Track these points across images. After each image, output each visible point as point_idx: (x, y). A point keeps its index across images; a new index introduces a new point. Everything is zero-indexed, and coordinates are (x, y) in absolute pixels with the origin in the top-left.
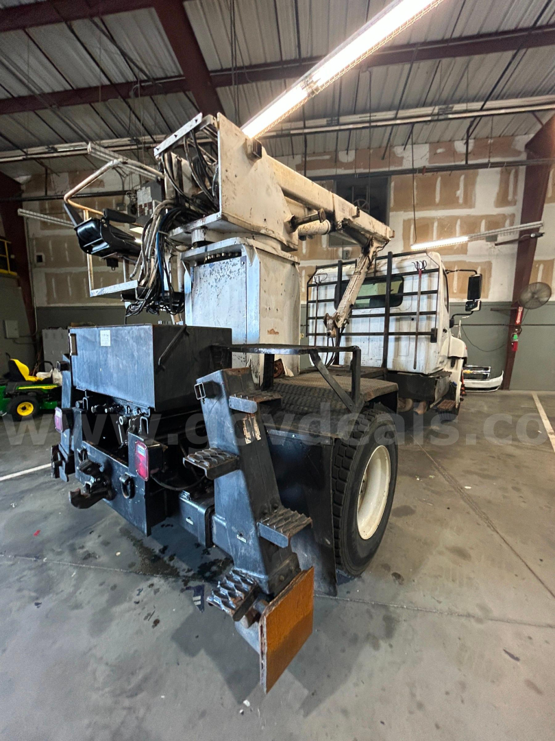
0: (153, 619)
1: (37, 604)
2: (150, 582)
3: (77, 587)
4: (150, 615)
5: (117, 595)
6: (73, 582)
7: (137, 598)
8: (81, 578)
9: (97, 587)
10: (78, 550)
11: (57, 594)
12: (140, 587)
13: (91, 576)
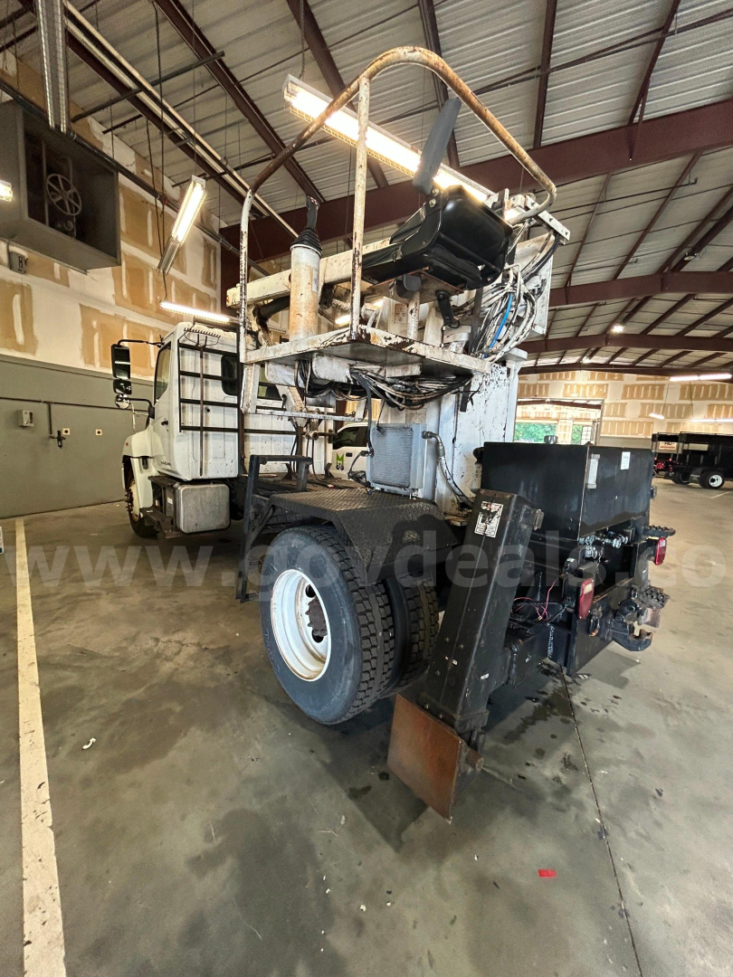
0: (616, 700)
1: (660, 794)
2: (582, 706)
3: (618, 763)
4: (612, 701)
5: (606, 727)
6: (614, 768)
7: (602, 712)
8: (605, 763)
9: (607, 745)
10: (564, 782)
11: (637, 779)
12: (590, 711)
13: (596, 754)
